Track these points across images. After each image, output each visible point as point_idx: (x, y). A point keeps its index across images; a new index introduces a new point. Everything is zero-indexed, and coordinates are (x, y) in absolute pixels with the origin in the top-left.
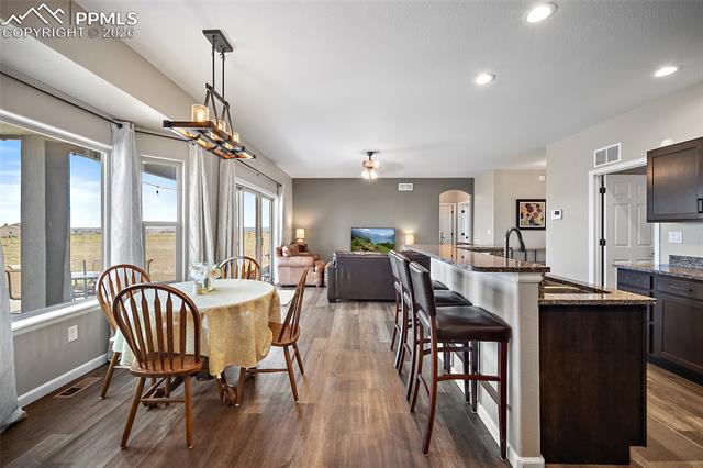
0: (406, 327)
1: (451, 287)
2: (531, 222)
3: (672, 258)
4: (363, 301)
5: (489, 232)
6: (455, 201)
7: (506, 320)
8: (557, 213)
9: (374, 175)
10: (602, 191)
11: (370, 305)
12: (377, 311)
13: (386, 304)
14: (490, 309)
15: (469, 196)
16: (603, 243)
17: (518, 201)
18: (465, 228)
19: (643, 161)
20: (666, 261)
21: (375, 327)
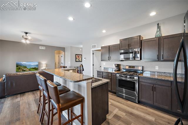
0: (45, 104)
1: (62, 84)
2: (79, 60)
3: (104, 68)
4: (22, 93)
5: (69, 63)
6: (59, 53)
7: (83, 95)
8: (85, 58)
9: (28, 42)
10: (93, 54)
11: (27, 94)
12: (30, 96)
13: (35, 92)
14: (77, 91)
15: (64, 53)
16: (93, 65)
17: (76, 55)
18: (62, 61)
19: (100, 48)
20: (103, 69)
21: (29, 104)
